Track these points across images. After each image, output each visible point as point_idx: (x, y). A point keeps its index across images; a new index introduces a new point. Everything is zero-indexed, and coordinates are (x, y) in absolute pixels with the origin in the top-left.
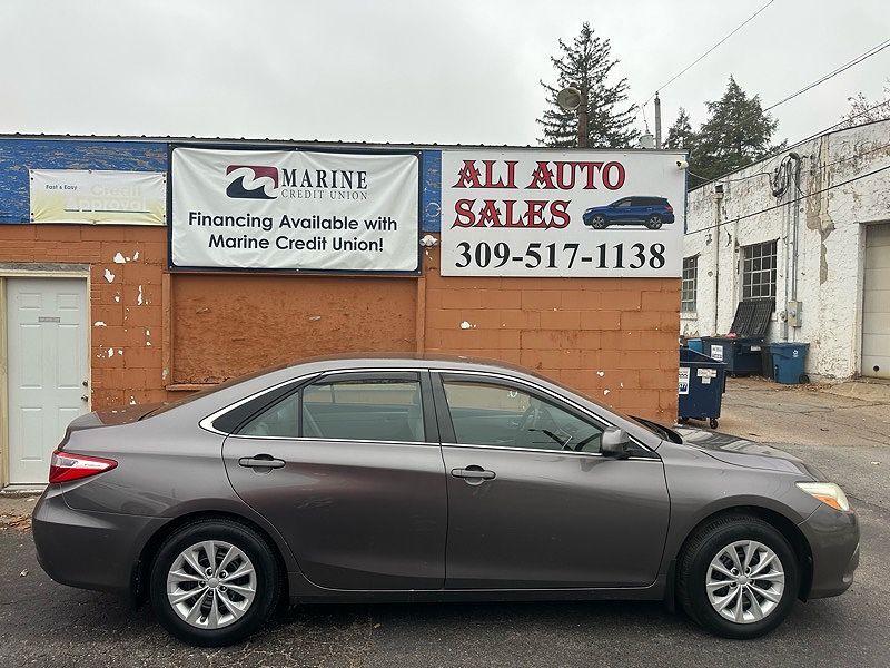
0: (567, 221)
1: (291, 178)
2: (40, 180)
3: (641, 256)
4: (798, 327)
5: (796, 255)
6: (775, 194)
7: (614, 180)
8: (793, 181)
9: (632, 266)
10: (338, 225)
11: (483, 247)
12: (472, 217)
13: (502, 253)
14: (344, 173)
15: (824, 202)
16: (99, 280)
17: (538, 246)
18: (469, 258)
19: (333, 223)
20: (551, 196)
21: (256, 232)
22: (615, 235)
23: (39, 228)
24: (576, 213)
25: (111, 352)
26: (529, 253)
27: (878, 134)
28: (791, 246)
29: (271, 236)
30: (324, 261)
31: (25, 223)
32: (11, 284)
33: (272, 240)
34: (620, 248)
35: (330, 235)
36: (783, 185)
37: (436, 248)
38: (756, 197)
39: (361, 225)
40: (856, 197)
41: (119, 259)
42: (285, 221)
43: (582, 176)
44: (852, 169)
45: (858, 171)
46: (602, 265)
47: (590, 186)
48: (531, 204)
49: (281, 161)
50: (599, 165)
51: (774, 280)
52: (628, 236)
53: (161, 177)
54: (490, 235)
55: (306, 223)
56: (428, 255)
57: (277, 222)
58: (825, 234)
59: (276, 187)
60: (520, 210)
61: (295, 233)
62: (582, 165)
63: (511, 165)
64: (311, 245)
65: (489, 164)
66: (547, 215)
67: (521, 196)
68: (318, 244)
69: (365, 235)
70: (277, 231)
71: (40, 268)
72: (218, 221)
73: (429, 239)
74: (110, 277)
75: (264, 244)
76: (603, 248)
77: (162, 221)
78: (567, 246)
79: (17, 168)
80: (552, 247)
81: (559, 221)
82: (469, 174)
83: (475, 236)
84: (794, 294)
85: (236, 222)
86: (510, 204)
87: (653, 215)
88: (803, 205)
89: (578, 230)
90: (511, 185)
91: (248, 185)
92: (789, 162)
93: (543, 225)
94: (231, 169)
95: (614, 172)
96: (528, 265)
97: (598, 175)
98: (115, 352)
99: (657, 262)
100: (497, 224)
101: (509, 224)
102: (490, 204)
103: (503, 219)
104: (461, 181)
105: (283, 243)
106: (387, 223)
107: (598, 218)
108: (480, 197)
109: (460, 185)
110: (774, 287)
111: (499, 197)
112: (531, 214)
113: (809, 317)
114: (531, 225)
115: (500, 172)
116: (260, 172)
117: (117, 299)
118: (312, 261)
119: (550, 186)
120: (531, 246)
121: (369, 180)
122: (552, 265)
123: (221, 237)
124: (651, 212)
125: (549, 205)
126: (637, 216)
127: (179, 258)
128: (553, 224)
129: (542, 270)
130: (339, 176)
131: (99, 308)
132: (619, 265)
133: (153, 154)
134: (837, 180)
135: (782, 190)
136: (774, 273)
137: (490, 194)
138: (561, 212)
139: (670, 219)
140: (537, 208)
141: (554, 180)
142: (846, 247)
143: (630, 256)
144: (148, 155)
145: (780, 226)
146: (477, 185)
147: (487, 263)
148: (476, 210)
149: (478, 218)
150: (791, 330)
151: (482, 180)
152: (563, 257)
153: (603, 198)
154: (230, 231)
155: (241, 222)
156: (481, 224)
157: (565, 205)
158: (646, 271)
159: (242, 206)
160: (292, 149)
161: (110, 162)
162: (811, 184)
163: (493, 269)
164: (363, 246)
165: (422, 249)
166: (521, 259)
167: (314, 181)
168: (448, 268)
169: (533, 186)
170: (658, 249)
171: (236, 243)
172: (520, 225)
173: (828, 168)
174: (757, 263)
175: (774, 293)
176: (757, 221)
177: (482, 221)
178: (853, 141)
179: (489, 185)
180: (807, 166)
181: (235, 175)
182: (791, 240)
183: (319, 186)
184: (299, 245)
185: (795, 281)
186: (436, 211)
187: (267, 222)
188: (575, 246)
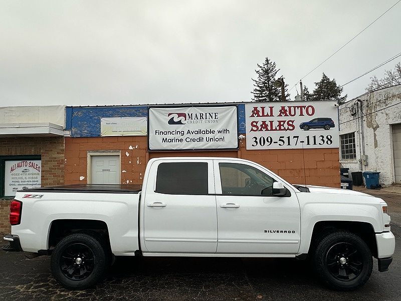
0: (294, 127)
1: (191, 117)
2: (104, 121)
3: (323, 140)
4: (367, 165)
5: (363, 137)
6: (352, 115)
7: (311, 112)
8: (360, 110)
9: (320, 144)
10: (208, 132)
11: (262, 138)
12: (258, 128)
13: (270, 141)
14: (210, 114)
15: (373, 117)
16: (124, 156)
17: (283, 137)
18: (257, 143)
19: (206, 132)
20: (287, 119)
21: (179, 136)
22: (312, 132)
23: (104, 138)
24: (297, 124)
25: (128, 181)
26: (280, 140)
27: (394, 91)
28: (361, 135)
29: (184, 137)
30: (203, 146)
31: (99, 136)
32: (93, 158)
33: (184, 139)
34: (315, 137)
35: (205, 136)
36: (355, 111)
37: (244, 140)
38: (344, 116)
39: (216, 132)
40: (387, 114)
41: (131, 148)
42: (189, 132)
43: (298, 111)
44: (384, 104)
45: (387, 105)
46: (308, 144)
47: (301, 114)
48: (280, 122)
49: (187, 111)
50: (304, 107)
51: (354, 147)
52: (318, 132)
53: (145, 119)
54: (265, 134)
55: (196, 132)
56: (242, 142)
57: (186, 132)
58: (375, 129)
59: (186, 120)
60: (275, 125)
61: (192, 136)
62: (298, 107)
63: (271, 108)
64: (198, 140)
65: (263, 108)
66: (286, 126)
67: (276, 119)
68: (200, 140)
69: (218, 136)
70: (186, 136)
71: (104, 152)
72: (165, 133)
73: (241, 136)
74: (128, 154)
75: (181, 140)
76: (308, 137)
77: (146, 134)
78: (294, 137)
79: (96, 118)
80: (289, 138)
81: (291, 128)
82: (256, 112)
83: (259, 135)
84: (364, 152)
85: (171, 133)
86: (271, 122)
87: (326, 125)
88: (365, 118)
89: (298, 131)
90: (272, 115)
91: (176, 120)
92: (357, 103)
93: (285, 129)
94: (170, 114)
95: (310, 109)
96: (280, 145)
97: (304, 111)
98: (129, 181)
99: (329, 142)
100: (267, 130)
101: (272, 129)
102: (264, 122)
103: (269, 128)
104: (253, 114)
105: (188, 140)
106: (226, 131)
107: (305, 126)
108: (260, 120)
109: (252, 116)
110: (355, 150)
111: (267, 120)
112: (280, 125)
113: (371, 161)
114: (280, 129)
115: (267, 111)
116: (180, 115)
117: (130, 162)
118: (199, 146)
119: (286, 115)
120: (281, 137)
121: (219, 116)
122: (289, 144)
123: (166, 139)
124: (326, 123)
125: (286, 122)
126: (320, 125)
127: (152, 147)
128: (288, 129)
129: (285, 147)
130: (208, 115)
131: (124, 165)
132: (315, 144)
133: (142, 111)
134: (378, 108)
135: (355, 113)
136: (354, 145)
137: (264, 119)
138: (291, 125)
139: (333, 126)
140: (282, 123)
141: (288, 113)
142: (384, 134)
143: (319, 140)
144: (141, 111)
145: (355, 127)
146: (259, 116)
147: (264, 144)
148: (259, 125)
149: (260, 128)
150: (364, 167)
151: (261, 114)
152: (293, 141)
153: (307, 119)
154: (169, 136)
155: (173, 133)
156: (261, 130)
157: (293, 122)
158: (325, 146)
159: (173, 127)
160: (191, 106)
161: (128, 114)
162: (367, 110)
163: (266, 146)
164: (217, 140)
165: (239, 140)
166: (277, 142)
167: (199, 117)
168: (249, 147)
169: (280, 115)
170: (329, 137)
171: (171, 141)
172: (276, 130)
173: (374, 105)
174: (346, 141)
175: (355, 152)
176: (345, 125)
177: (261, 129)
178: (384, 94)
179: (263, 115)
180: (365, 104)
181: (171, 116)
182: (361, 132)
183: (201, 119)
184: (194, 140)
185: (364, 147)
186: (244, 126)
187: (182, 133)
188: (298, 137)
